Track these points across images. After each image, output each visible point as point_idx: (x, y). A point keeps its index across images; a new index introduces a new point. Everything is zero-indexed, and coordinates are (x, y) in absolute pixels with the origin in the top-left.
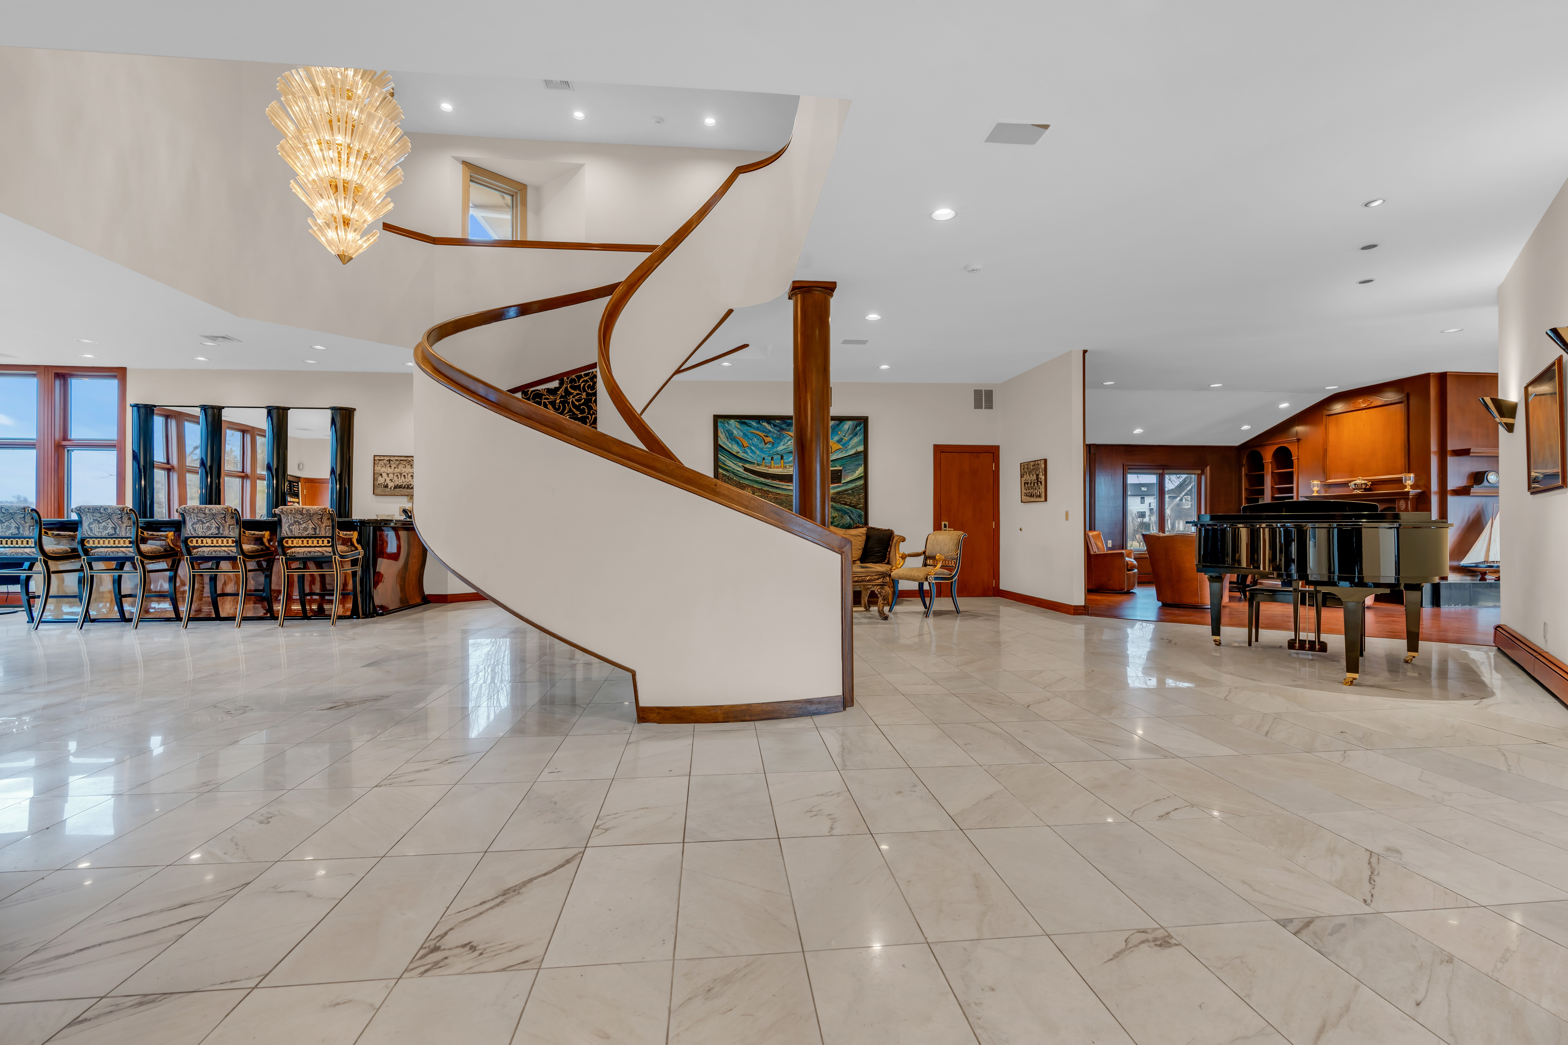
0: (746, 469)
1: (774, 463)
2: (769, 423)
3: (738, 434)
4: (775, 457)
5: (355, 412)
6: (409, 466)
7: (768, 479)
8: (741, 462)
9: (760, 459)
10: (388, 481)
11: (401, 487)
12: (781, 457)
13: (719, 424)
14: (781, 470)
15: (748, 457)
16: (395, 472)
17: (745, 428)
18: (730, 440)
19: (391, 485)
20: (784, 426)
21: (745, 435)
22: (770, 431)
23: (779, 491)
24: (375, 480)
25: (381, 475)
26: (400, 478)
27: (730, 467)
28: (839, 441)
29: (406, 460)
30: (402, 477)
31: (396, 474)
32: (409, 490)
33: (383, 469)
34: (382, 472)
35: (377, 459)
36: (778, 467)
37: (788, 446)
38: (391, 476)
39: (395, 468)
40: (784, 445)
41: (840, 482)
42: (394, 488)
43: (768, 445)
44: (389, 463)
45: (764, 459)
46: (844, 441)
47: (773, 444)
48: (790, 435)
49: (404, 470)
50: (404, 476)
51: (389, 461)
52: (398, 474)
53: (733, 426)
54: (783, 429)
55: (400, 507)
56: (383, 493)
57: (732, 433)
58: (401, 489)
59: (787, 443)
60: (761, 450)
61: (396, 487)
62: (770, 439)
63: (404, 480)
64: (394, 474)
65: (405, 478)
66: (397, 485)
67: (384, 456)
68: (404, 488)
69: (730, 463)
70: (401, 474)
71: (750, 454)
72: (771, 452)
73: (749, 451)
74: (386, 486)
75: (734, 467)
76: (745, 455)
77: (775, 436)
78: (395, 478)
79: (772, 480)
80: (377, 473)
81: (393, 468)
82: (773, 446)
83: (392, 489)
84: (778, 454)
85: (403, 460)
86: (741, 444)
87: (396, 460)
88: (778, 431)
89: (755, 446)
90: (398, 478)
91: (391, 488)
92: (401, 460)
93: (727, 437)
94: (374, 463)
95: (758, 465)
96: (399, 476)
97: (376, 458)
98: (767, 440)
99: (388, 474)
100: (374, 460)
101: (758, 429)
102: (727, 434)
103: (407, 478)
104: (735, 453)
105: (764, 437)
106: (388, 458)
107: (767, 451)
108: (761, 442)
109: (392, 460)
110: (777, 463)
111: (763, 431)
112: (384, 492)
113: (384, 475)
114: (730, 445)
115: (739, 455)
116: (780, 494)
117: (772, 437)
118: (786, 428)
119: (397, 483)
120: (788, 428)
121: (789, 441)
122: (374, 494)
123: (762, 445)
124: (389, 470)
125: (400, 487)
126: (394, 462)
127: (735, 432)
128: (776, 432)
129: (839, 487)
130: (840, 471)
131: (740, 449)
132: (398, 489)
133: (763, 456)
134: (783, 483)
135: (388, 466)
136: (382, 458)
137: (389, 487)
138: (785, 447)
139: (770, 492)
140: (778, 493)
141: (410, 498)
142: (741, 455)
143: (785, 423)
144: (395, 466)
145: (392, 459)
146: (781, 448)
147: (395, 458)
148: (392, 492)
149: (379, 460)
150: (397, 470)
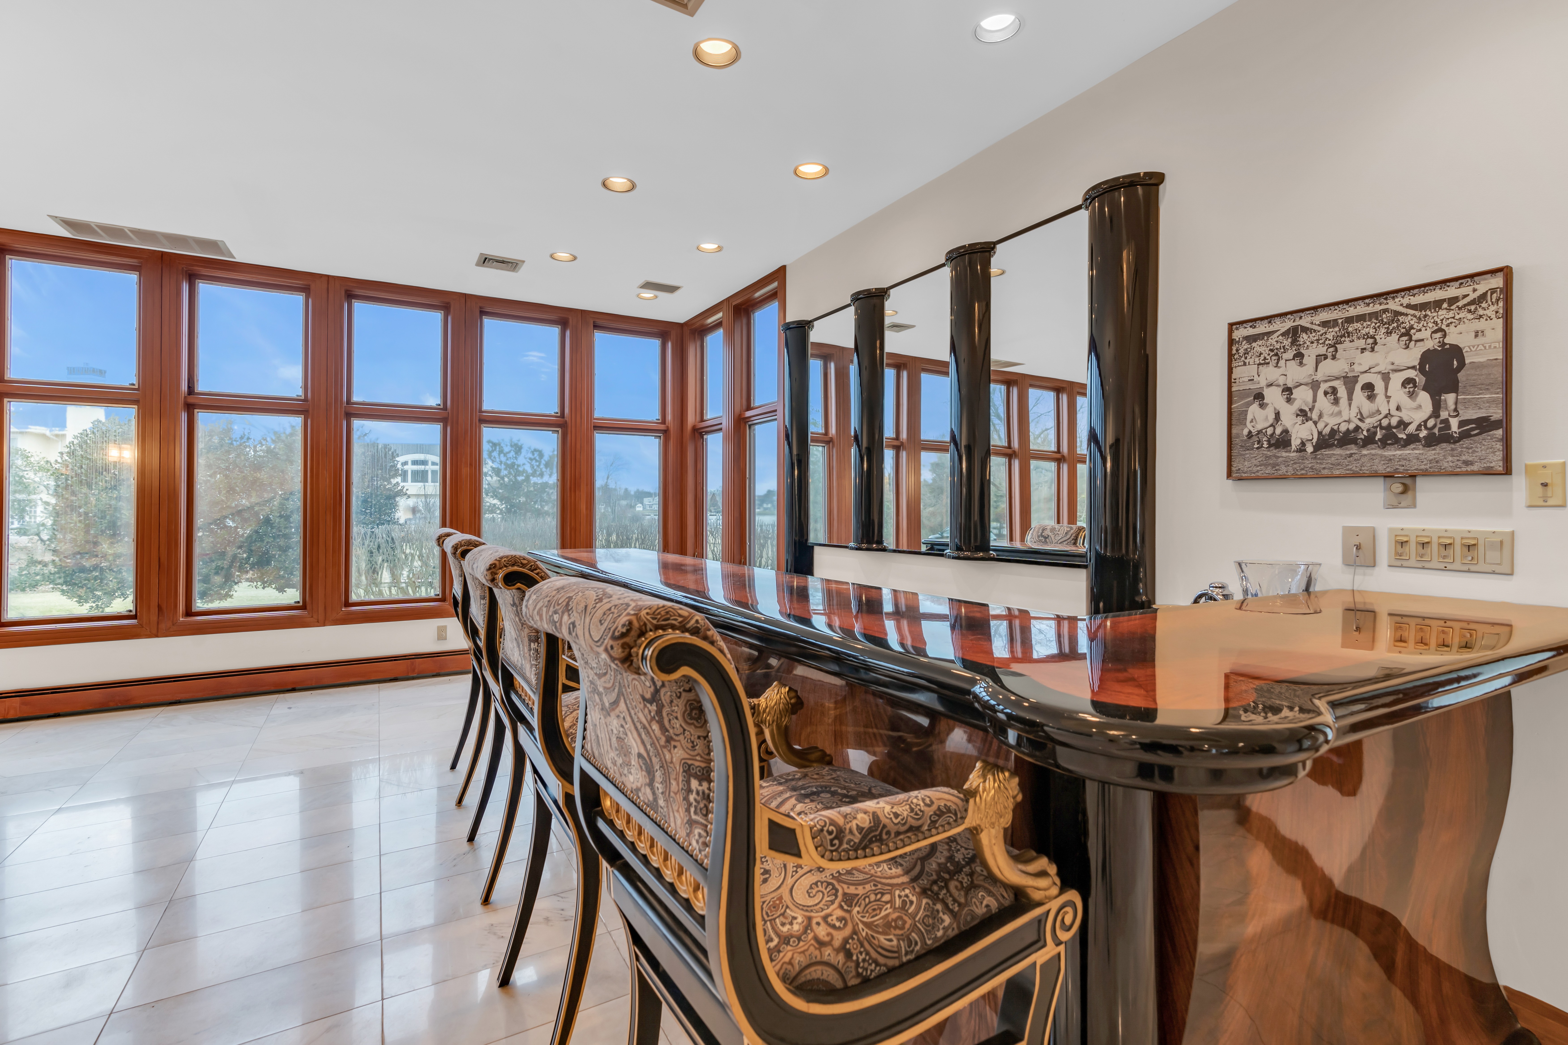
5: (1161, 187)
6: (1395, 337)
10: (1289, 420)
11: (1354, 441)
16: (1319, 376)
24: (1233, 418)
25: (1259, 396)
26: (1344, 401)
29: (1375, 315)
30: (1359, 395)
31: (1324, 387)
33: (1270, 373)
34: (1263, 383)
35: (1241, 337)
38: (1303, 396)
39: (1321, 358)
42: (1317, 448)
44: (1293, 343)
49: (1366, 360)
50: (1369, 387)
51: (1294, 333)
55: (1347, 531)
56: (1265, 472)
58: (1352, 449)
61: (1325, 442)
63: (1367, 407)
64: (1315, 385)
65: (1371, 397)
66: (1333, 432)
67: (1270, 318)
68: (1369, 440)
70: (1350, 381)
74: (1282, 442)
78: (1323, 403)
80: (1244, 393)
81: (1309, 360)
83: (1310, 449)
85: (1361, 318)
87: (1325, 324)
90: (1336, 401)
91: (1302, 449)
92: (1349, 320)
94: (1231, 356)
96: (1342, 392)
97: (1238, 334)
99: (1288, 391)
100: (1231, 342)
103: (1380, 398)
106: (1288, 324)
109: (1305, 330)
112: (1274, 466)
113: (1273, 397)
119: (1329, 422)
122: (1229, 475)
124: (1294, 373)
125: (1347, 439)
126: (1313, 336)
132: (1338, 451)
135: (1290, 354)
136: (1262, 328)
137: (1295, 443)
141: (1398, 487)
144: (1322, 350)
145: (1305, 321)
147: (1324, 316)
148: (1308, 463)
149: (1251, 339)
150: (1329, 368)
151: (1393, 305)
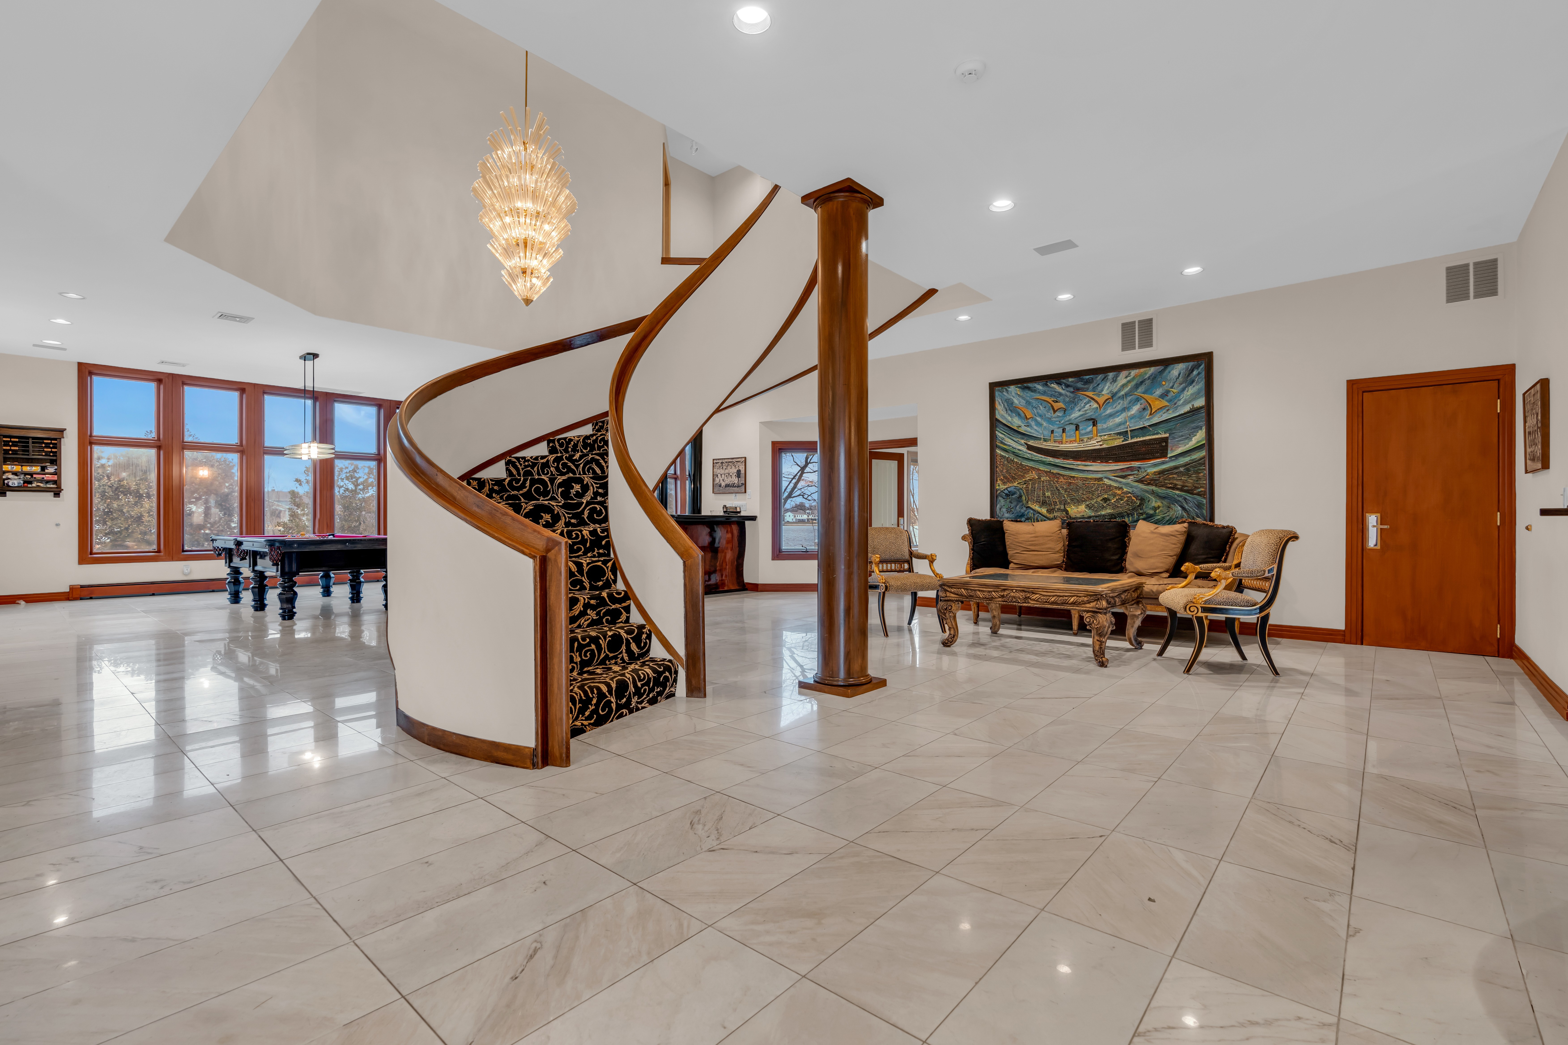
0: (1030, 448)
1: (1066, 436)
2: (1059, 384)
3: (1019, 403)
4: (1067, 428)
6: (734, 466)
7: (1058, 458)
8: (1023, 439)
9: (1047, 433)
10: (721, 481)
11: (730, 486)
12: (1076, 427)
13: (997, 393)
14: (1076, 445)
15: (1032, 431)
16: (725, 473)
17: (1028, 395)
18: (1009, 412)
19: (723, 484)
20: (1079, 385)
21: (1028, 403)
22: (1060, 394)
23: (1073, 474)
24: (714, 480)
25: (717, 476)
27: (1010, 446)
28: (1163, 396)
29: (732, 462)
30: (730, 477)
32: (734, 489)
33: (719, 471)
34: (718, 473)
35: (715, 462)
36: (1071, 441)
37: (1086, 411)
38: (723, 476)
39: (725, 469)
40: (1080, 410)
41: (1165, 456)
43: (1058, 414)
44: (722, 465)
45: (1052, 432)
46: (1171, 395)
47: (1065, 411)
48: (1088, 396)
49: (731, 470)
51: (722, 463)
52: (727, 474)
53: (1013, 394)
54: (1078, 389)
56: (718, 492)
57: (1012, 403)
58: (736, 487)
59: (1084, 407)
60: (1049, 420)
61: (726, 486)
62: (1061, 405)
63: (731, 480)
66: (727, 484)
67: (719, 459)
69: (1010, 441)
70: (729, 474)
71: (1035, 427)
72: (1062, 422)
73: (1033, 423)
74: (720, 486)
75: (1014, 446)
76: (1029, 429)
77: (1067, 399)
78: (726, 478)
79: (1064, 459)
80: (716, 474)
81: (724, 469)
82: (1064, 413)
83: (724, 487)
84: (1072, 424)
85: (730, 462)
86: (1023, 415)
88: (1072, 392)
89: (1041, 416)
93: (1006, 408)
94: (715, 466)
95: (1045, 440)
96: (728, 476)
98: (1056, 406)
99: (721, 475)
100: (713, 463)
101: (1044, 393)
102: (1006, 405)
103: (733, 478)
104: (1015, 428)
105: (1052, 403)
106: (721, 461)
107: (1057, 421)
108: (1049, 410)
110: (1070, 436)
111: (1051, 396)
112: (719, 490)
113: (719, 475)
114: (1009, 418)
115: (1021, 430)
116: (1074, 477)
117: (1064, 402)
118: (1083, 386)
119: (727, 482)
120: (1086, 386)
121: (1086, 404)
122: (714, 492)
123: (1050, 414)
124: (722, 471)
126: (725, 464)
127: (1016, 401)
128: (1068, 394)
129: (1163, 463)
130: (1165, 440)
131: (1022, 422)
132: (728, 488)
133: (1052, 427)
134: (1079, 463)
135: (721, 468)
136: (718, 461)
137: (722, 486)
138: (1081, 413)
139: (1061, 475)
140: (1071, 477)
142: (1023, 429)
143: (1082, 380)
145: (723, 461)
146: (1075, 415)
147: (726, 461)
148: (724, 490)
149: (716, 463)
150: (727, 471)
151: (734, 460)
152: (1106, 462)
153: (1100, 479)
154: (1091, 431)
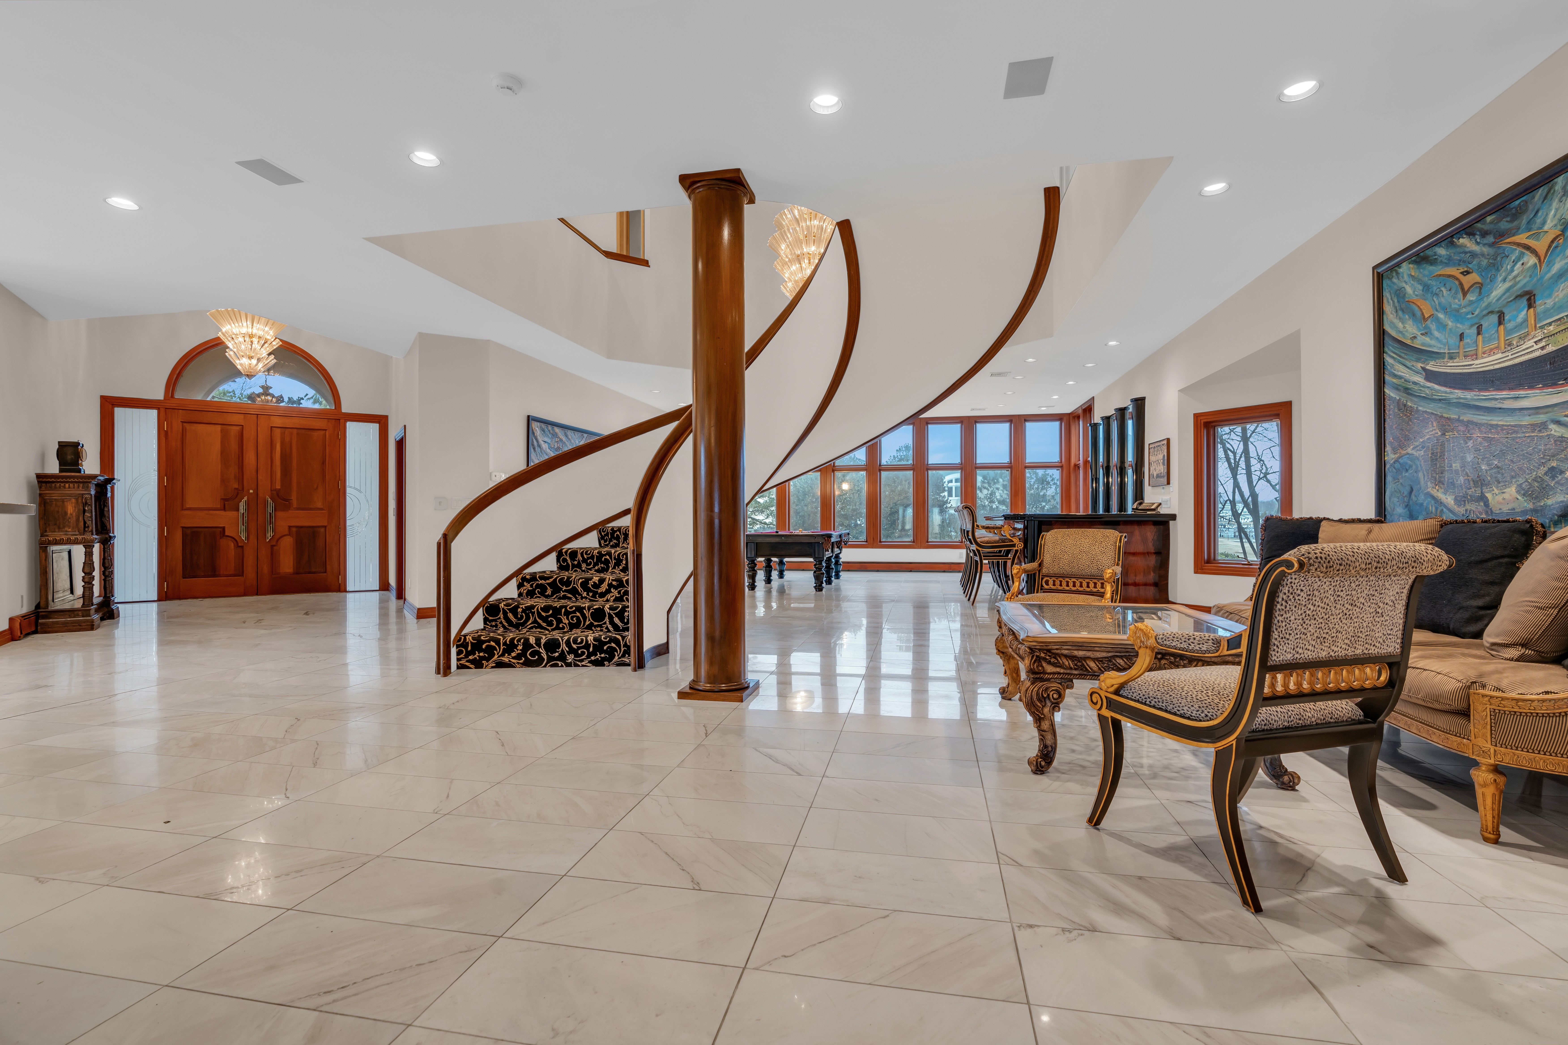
0: (1431, 376)
1: (1483, 342)
2: (1471, 234)
3: (1414, 292)
4: (1485, 324)
7: (1470, 390)
8: (1421, 360)
9: (1453, 341)
10: (1154, 471)
11: (1159, 477)
12: (1499, 317)
13: (1382, 284)
14: (1500, 355)
15: (1433, 342)
16: (1156, 460)
17: (1426, 272)
18: (1400, 313)
19: (1155, 474)
20: (1504, 225)
21: (1427, 288)
22: (1473, 255)
23: (1496, 420)
24: (1149, 470)
25: (1151, 464)
26: (1158, 467)
27: (1400, 377)
29: (1159, 446)
32: (1161, 479)
33: (1152, 458)
34: (1152, 461)
36: (1491, 350)
37: (1515, 277)
38: (1155, 463)
39: (1156, 455)
40: (1504, 280)
43: (1471, 297)
44: (1155, 450)
45: (1462, 337)
47: (1481, 288)
48: (1519, 245)
49: (1159, 456)
51: (1154, 447)
53: (1406, 277)
54: (1502, 235)
57: (1403, 295)
59: (1512, 270)
60: (1456, 315)
61: (1157, 477)
62: (1475, 277)
66: (1157, 474)
67: (1153, 444)
69: (1401, 368)
70: (1158, 461)
71: (1436, 334)
72: (1476, 313)
73: (1433, 326)
74: (1153, 477)
75: (1407, 376)
76: (1427, 339)
77: (1484, 262)
78: (1156, 467)
79: (1480, 390)
82: (1480, 293)
84: (1492, 312)
86: (1418, 314)
88: (1492, 245)
89: (1442, 309)
93: (1396, 308)
94: (1149, 452)
95: (1452, 357)
96: (1158, 464)
98: (1467, 281)
101: (1450, 261)
102: (1396, 301)
104: (1409, 342)
105: (1461, 277)
107: (1467, 314)
108: (1456, 293)
110: (1490, 340)
112: (1153, 482)
114: (1400, 325)
115: (1417, 344)
116: (1497, 425)
117: (1481, 270)
118: (1510, 225)
119: (1157, 472)
120: (1516, 223)
121: (1515, 262)
122: (1149, 485)
123: (1458, 302)
127: (1409, 290)
128: (1486, 250)
131: (1419, 329)
133: (1461, 327)
134: (1504, 394)
135: (1154, 453)
137: (1155, 477)
138: (1507, 285)
139: (1476, 424)
140: (1492, 426)
142: (1419, 342)
143: (1508, 213)
144: (1156, 453)
146: (1498, 291)
147: (1157, 444)
148: (1156, 482)
149: (1151, 448)
150: (1157, 458)
151: (1161, 443)
152: (1554, 385)
153: (1543, 426)
154: (1526, 320)
